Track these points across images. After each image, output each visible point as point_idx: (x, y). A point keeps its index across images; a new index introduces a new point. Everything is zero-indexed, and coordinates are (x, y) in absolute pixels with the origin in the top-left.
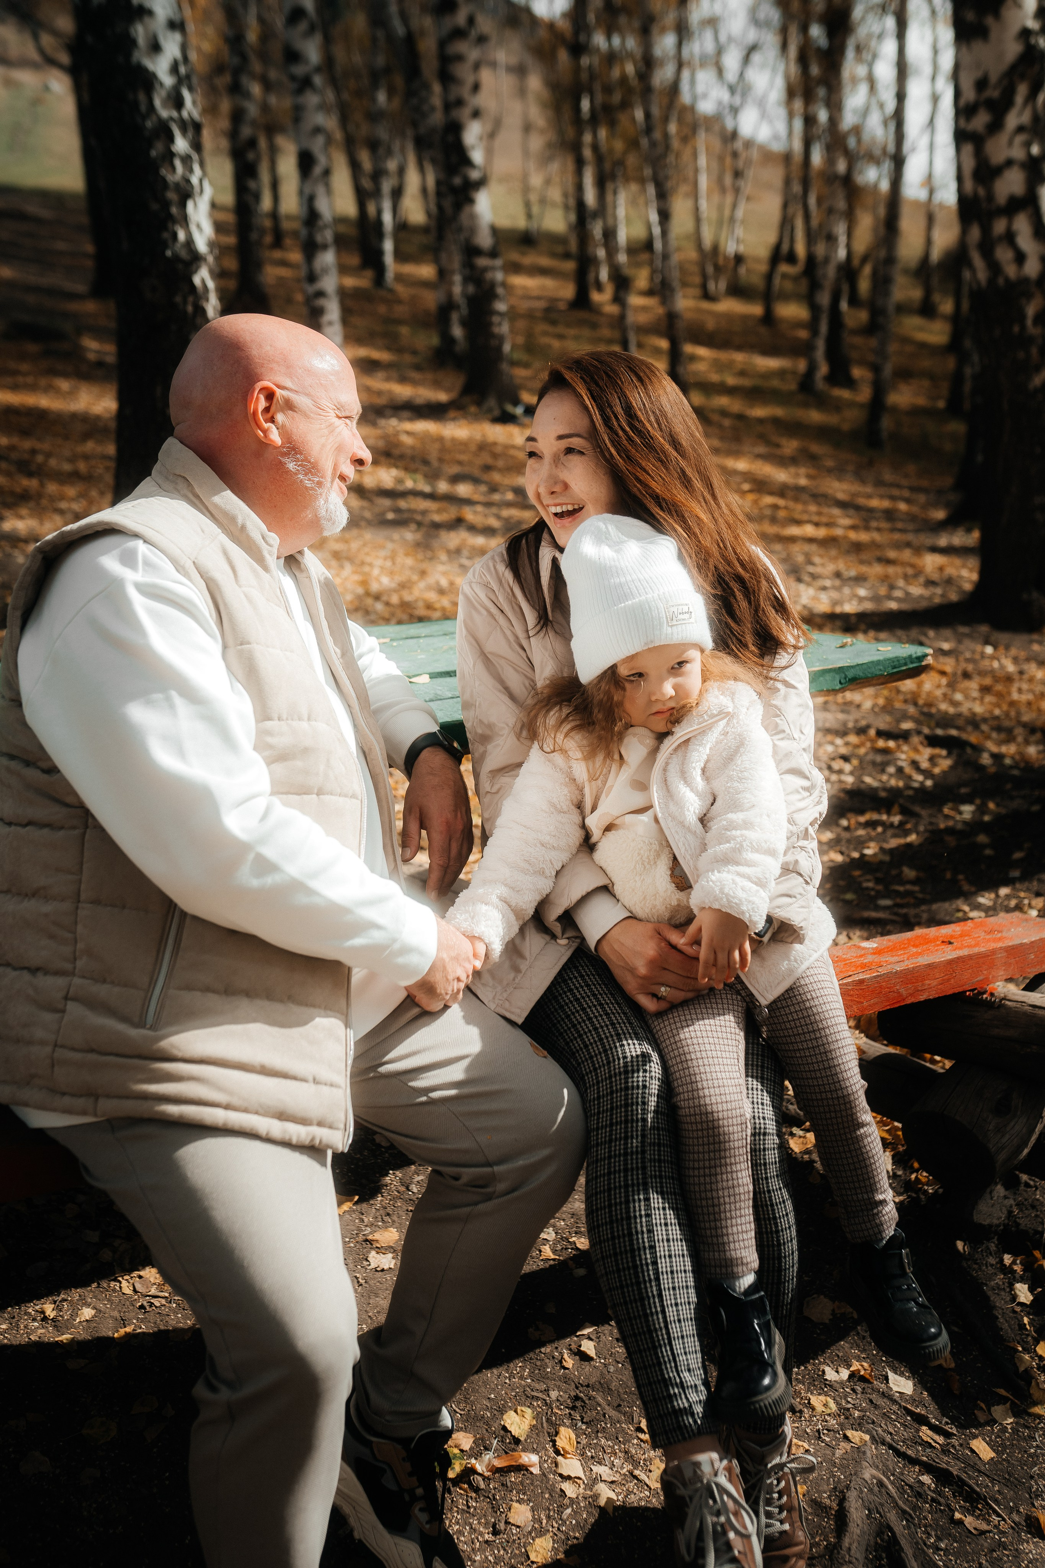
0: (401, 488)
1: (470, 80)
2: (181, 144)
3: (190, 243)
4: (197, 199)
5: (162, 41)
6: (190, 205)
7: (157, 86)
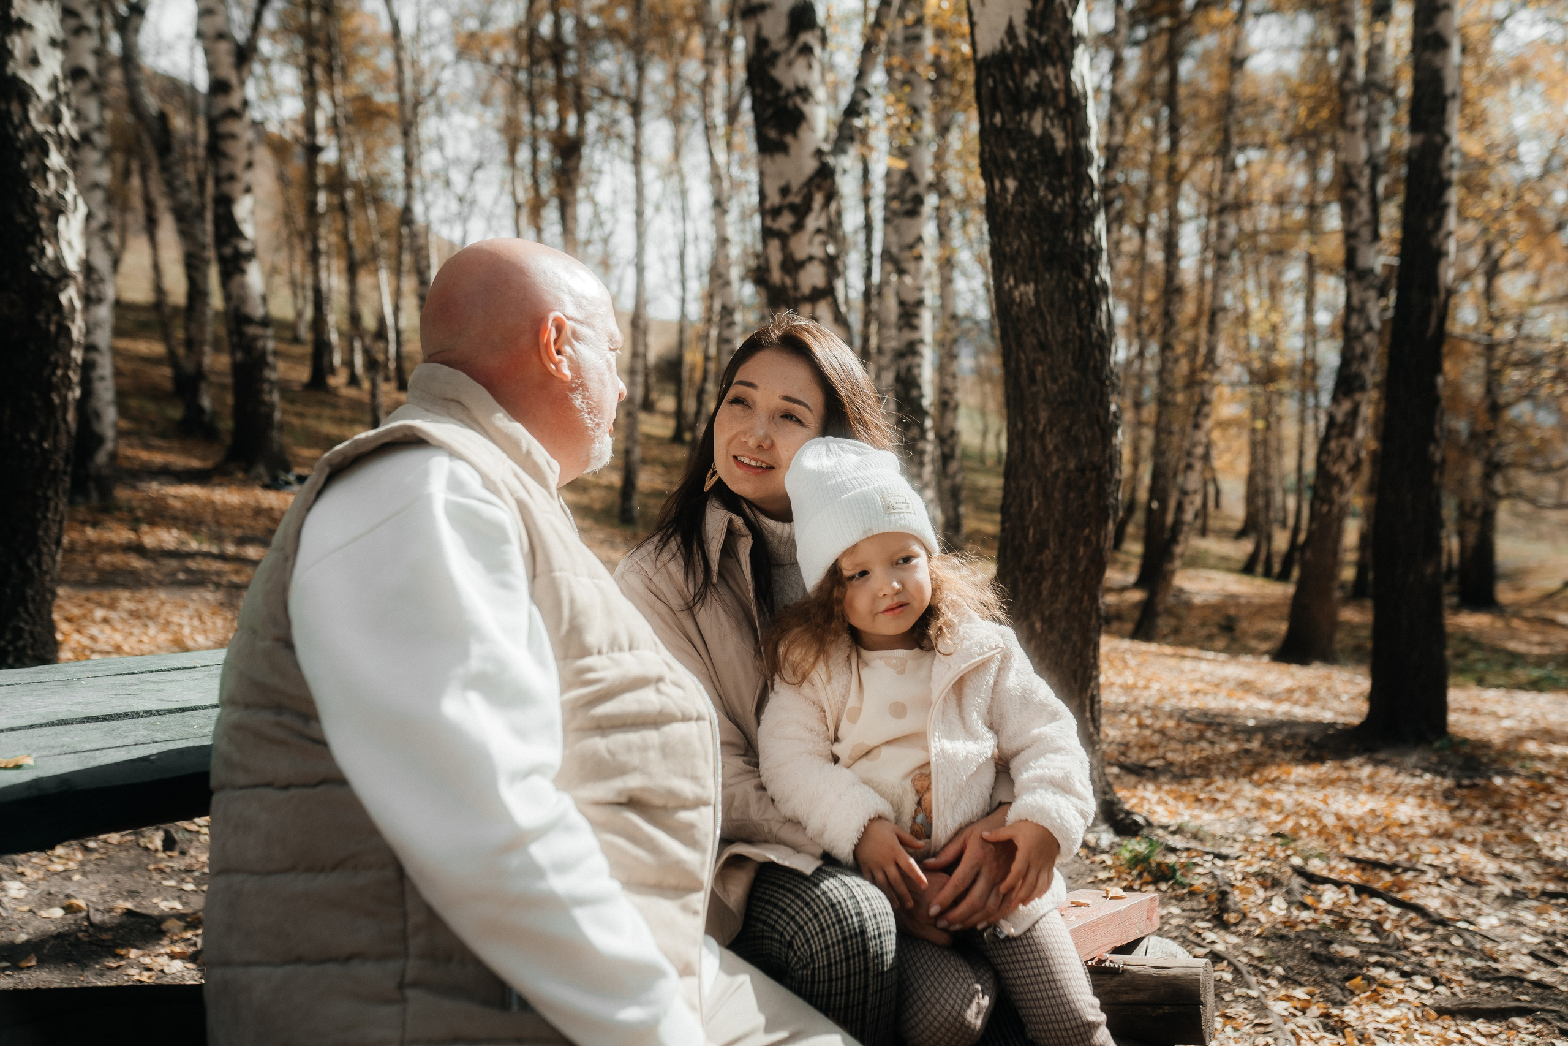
0: (185, 549)
1: (243, 157)
2: (56, 160)
3: (58, 261)
4: (70, 215)
5: (42, 58)
6: (62, 220)
7: (34, 99)
